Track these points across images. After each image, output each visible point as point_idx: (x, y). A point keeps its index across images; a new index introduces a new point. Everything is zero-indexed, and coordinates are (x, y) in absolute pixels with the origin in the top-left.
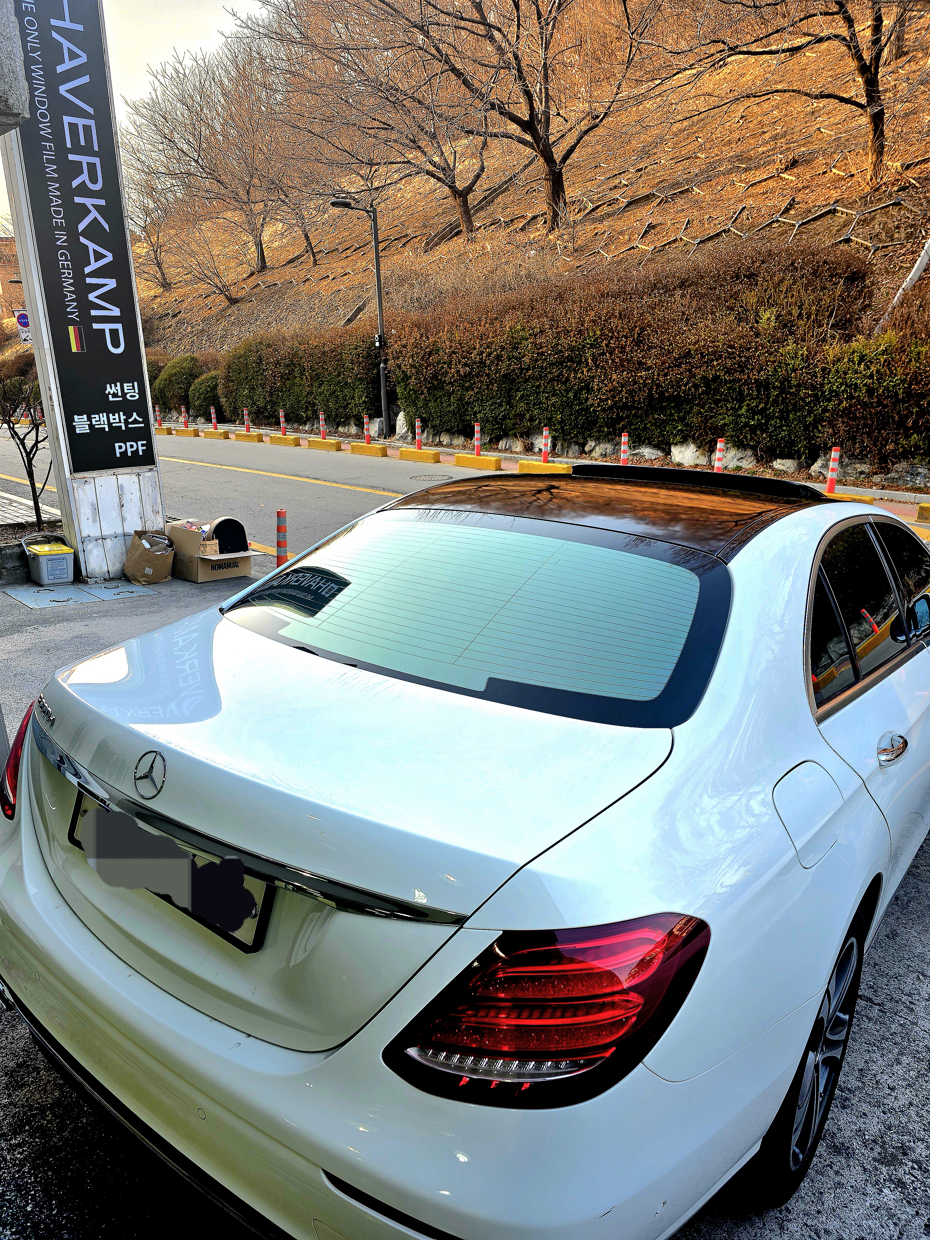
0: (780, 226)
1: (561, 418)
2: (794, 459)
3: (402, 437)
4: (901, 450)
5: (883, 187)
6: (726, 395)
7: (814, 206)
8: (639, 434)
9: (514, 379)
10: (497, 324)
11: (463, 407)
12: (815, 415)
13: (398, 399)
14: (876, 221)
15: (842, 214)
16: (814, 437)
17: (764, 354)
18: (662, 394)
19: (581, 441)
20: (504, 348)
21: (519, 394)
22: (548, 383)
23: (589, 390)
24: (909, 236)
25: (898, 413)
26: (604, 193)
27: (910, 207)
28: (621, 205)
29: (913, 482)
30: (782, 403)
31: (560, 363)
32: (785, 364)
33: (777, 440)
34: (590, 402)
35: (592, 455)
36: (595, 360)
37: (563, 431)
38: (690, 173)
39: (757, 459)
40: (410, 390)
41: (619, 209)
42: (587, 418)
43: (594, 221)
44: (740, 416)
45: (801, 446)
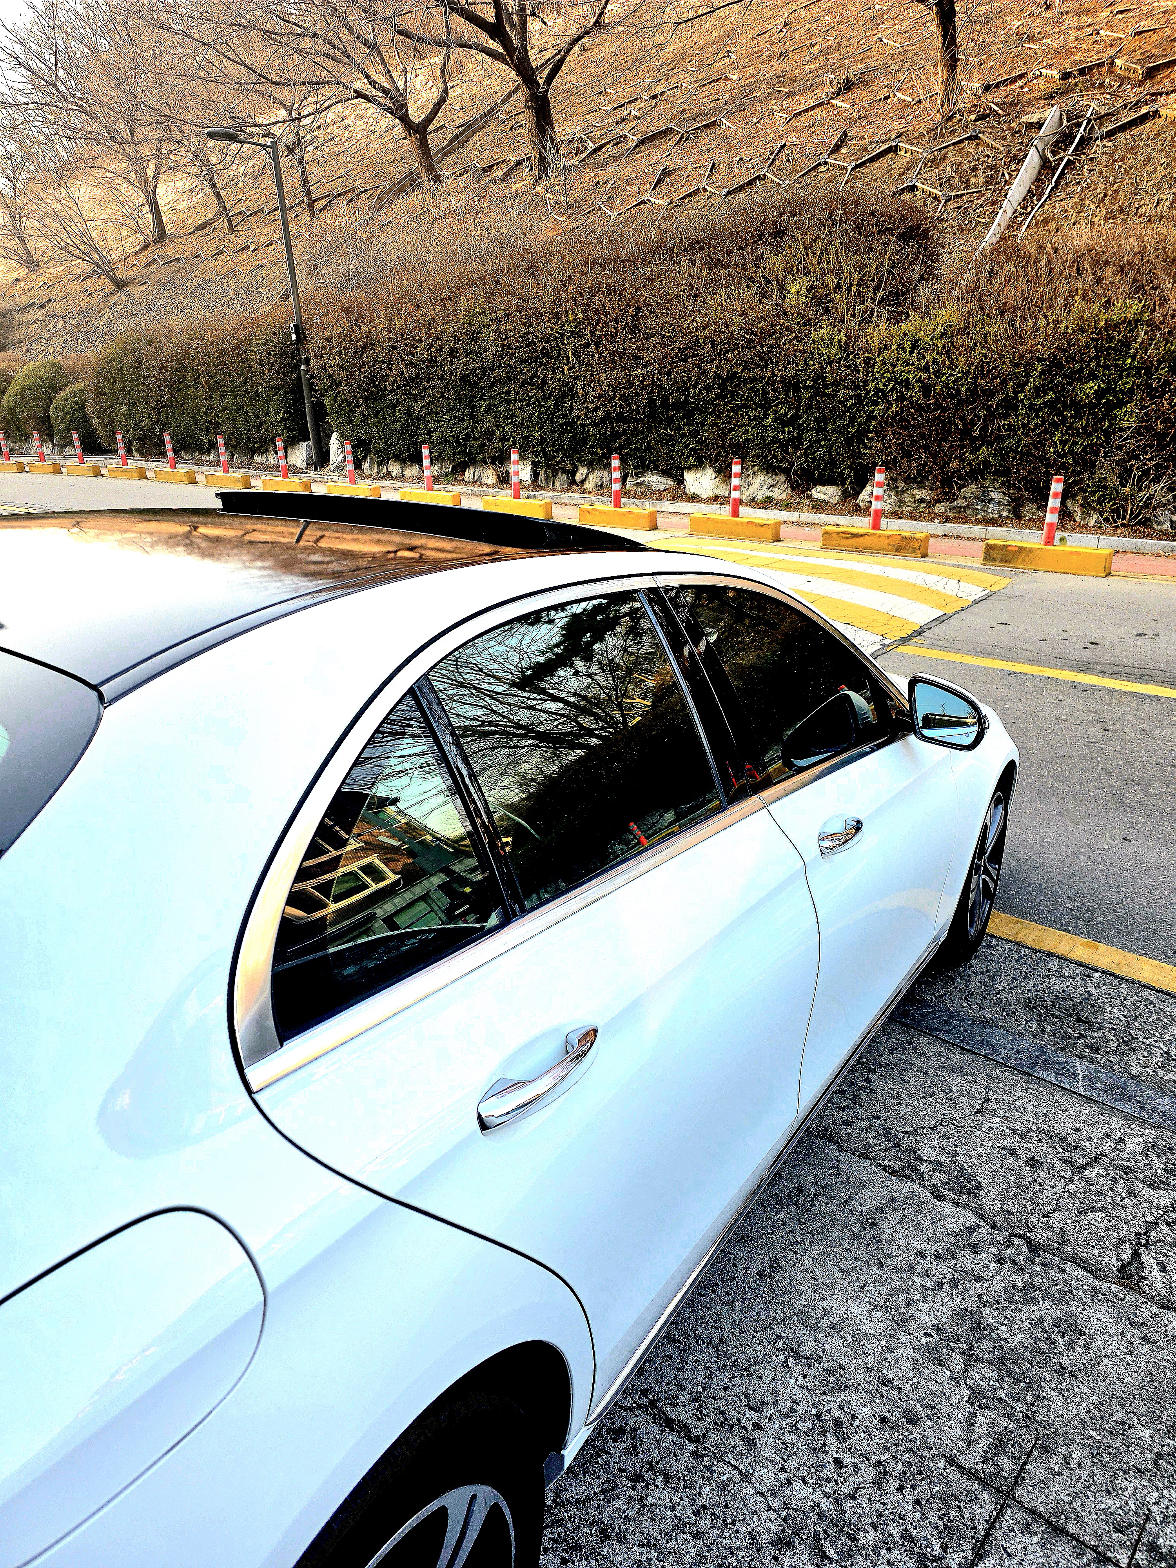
0: (828, 169)
1: (540, 435)
2: (838, 485)
3: (338, 467)
4: (967, 468)
5: (958, 115)
6: (746, 400)
7: (872, 142)
8: (642, 457)
9: (476, 383)
10: (450, 305)
11: (413, 423)
12: (859, 425)
13: (327, 415)
14: (948, 162)
15: (906, 152)
16: (859, 455)
17: (791, 340)
18: (665, 399)
19: (569, 467)
20: (459, 340)
21: (484, 404)
22: (520, 387)
23: (574, 396)
24: (989, 180)
25: (962, 418)
26: (609, 129)
27: (990, 142)
28: (630, 145)
29: (984, 511)
30: (818, 408)
31: (533, 359)
32: (818, 354)
33: (814, 459)
34: (575, 414)
35: (585, 487)
36: (576, 355)
37: (545, 453)
38: (718, 99)
39: (792, 486)
40: (343, 401)
41: (627, 150)
42: (574, 436)
43: (596, 166)
44: (765, 427)
45: (845, 467)
